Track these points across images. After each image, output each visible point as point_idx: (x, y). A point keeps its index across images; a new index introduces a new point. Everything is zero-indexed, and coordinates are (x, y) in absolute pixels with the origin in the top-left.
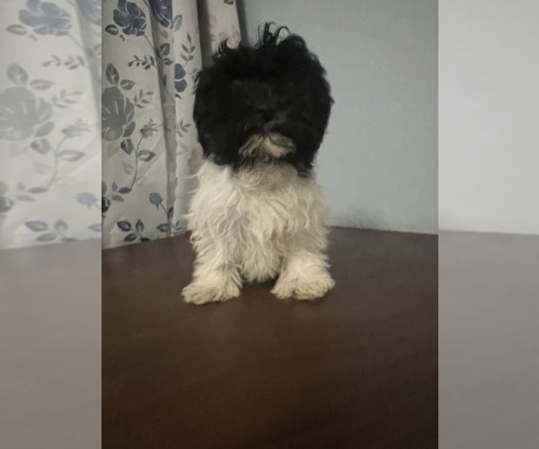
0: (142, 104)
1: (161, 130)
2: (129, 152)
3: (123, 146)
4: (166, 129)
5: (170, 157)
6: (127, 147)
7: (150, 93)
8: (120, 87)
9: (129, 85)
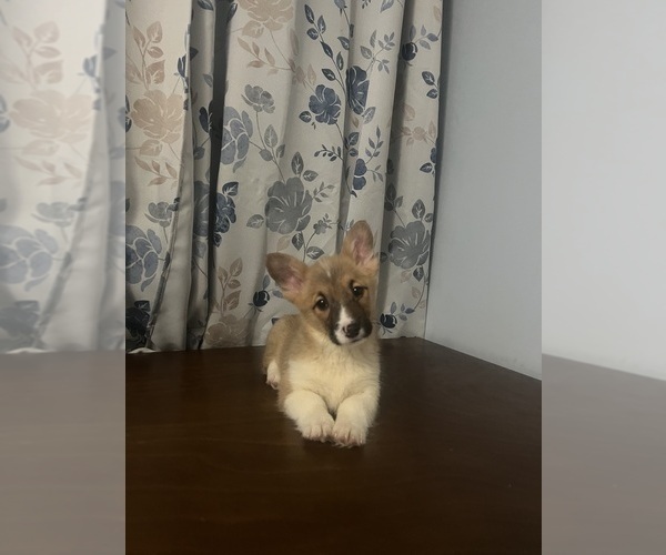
0: (321, 198)
1: (335, 227)
2: (298, 248)
3: (294, 240)
4: (340, 227)
6: (297, 242)
7: (330, 187)
8: (302, 179)
9: (311, 176)
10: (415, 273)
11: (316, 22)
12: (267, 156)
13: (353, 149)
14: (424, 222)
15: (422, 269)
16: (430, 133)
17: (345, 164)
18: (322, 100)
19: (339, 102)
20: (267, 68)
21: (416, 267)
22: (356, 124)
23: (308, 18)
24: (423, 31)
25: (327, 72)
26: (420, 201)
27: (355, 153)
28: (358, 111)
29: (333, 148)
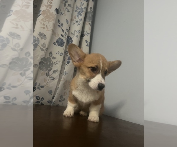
0: (56, 64)
2: (47, 76)
5: (59, 81)
7: (59, 62)
8: (51, 58)
9: (54, 58)
11: (61, 24)
12: (42, 50)
17: (64, 57)
18: (60, 41)
19: (64, 42)
20: (46, 29)
23: (59, 22)
24: (86, 32)
25: (62, 35)
27: (67, 56)
29: (61, 53)
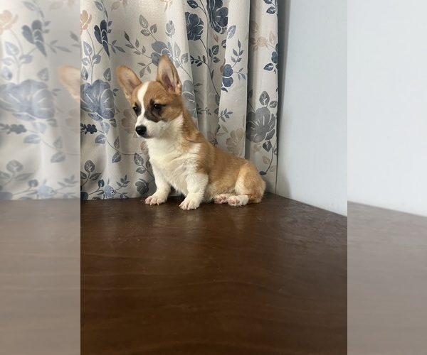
7: (199, 85)
10: (264, 146)
13: (215, 58)
14: (269, 107)
15: (270, 142)
16: (271, 40)
17: (209, 68)
18: (188, 23)
19: (202, 23)
21: (264, 141)
22: (217, 39)
26: (265, 92)
27: (217, 61)
28: (217, 30)
29: (199, 57)
